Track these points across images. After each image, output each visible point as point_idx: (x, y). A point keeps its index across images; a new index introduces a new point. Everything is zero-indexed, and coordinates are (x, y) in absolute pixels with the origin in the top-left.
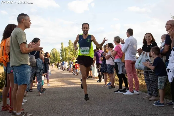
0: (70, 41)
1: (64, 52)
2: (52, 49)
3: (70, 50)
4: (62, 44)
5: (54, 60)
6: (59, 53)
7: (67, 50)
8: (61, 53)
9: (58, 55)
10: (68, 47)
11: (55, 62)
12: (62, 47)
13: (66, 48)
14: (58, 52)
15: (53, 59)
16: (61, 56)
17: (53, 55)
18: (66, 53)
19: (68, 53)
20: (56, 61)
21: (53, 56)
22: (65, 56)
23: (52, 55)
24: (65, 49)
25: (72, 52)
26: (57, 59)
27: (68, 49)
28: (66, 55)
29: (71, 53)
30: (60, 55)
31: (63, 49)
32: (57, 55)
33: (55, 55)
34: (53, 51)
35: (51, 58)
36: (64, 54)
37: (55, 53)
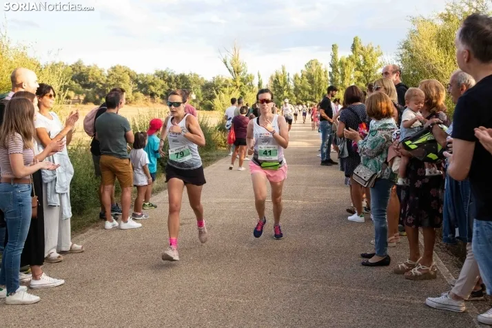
0: (355, 40)
1: (339, 70)
2: (308, 62)
3: (356, 66)
4: (334, 47)
5: (311, 92)
6: (326, 72)
7: (346, 64)
8: (330, 75)
9: (323, 78)
10: (350, 57)
11: (316, 97)
12: (334, 57)
13: (345, 61)
14: (324, 71)
15: (308, 90)
16: (330, 81)
17: (310, 78)
18: (343, 75)
19: (349, 74)
20: (318, 96)
21: (309, 82)
22: (340, 81)
23: (307, 78)
24: (341, 63)
25: (361, 71)
26: (319, 90)
27: (350, 64)
28: (343, 79)
29: (359, 73)
30: (329, 78)
31: (337, 63)
32: (320, 80)
33: (316, 80)
34: (310, 67)
35: (303, 88)
36: (340, 77)
37: (316, 72)
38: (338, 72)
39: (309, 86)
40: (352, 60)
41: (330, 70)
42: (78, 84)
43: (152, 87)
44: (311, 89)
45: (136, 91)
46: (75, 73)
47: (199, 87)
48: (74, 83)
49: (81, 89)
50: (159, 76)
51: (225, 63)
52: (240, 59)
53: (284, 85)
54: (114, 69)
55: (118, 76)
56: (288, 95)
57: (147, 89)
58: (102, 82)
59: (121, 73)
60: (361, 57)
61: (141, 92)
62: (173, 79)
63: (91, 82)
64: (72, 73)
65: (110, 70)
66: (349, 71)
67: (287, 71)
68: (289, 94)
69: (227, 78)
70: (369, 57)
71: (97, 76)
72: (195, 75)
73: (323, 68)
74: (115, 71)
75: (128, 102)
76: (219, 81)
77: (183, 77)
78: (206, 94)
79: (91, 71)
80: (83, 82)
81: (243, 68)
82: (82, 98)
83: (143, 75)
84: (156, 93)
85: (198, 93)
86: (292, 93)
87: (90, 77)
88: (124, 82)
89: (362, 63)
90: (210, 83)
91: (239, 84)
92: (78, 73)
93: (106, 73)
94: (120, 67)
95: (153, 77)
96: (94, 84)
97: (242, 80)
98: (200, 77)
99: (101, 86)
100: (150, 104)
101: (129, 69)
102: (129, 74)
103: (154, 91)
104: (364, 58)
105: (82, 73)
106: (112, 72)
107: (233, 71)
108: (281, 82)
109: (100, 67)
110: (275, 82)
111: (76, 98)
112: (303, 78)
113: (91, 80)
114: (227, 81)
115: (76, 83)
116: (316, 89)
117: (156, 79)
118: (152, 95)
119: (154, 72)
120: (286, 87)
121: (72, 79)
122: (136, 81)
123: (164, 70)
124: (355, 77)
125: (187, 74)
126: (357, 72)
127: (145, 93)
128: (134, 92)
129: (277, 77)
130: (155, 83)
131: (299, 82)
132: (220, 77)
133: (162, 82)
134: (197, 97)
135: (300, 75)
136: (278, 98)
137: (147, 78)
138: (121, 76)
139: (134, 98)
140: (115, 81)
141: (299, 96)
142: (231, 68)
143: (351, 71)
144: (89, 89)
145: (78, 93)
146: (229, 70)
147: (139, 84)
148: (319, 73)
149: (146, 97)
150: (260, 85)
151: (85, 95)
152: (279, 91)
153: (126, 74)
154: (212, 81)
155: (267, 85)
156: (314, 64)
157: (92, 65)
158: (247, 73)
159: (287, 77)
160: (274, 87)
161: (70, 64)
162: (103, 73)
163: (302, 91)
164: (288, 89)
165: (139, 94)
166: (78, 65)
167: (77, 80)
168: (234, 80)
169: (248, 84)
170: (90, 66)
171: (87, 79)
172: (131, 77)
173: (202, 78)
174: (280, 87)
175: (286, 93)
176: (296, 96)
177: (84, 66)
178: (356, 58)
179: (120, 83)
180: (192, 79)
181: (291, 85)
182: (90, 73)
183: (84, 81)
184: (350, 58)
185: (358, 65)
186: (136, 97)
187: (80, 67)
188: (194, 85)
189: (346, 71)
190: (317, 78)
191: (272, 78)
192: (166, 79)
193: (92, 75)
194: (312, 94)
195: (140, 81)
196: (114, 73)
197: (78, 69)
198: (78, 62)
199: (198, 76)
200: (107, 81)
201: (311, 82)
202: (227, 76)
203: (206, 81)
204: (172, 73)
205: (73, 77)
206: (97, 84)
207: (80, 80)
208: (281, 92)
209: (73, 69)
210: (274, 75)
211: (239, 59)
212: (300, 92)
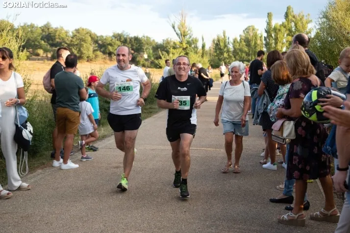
0: (289, 9)
1: (273, 35)
2: (246, 28)
3: (288, 32)
4: (269, 15)
5: (248, 54)
6: (261, 37)
7: (279, 30)
8: (265, 39)
9: (259, 42)
10: (283, 23)
12: (269, 24)
13: (278, 27)
14: (260, 35)
15: (246, 52)
16: (265, 45)
17: (248, 42)
18: (276, 39)
19: (282, 39)
21: (246, 45)
22: (273, 45)
23: (245, 42)
24: (275, 29)
27: (283, 29)
28: (276, 43)
29: (290, 38)
30: (264, 42)
31: (272, 29)
32: (255, 43)
33: (253, 43)
34: (248, 32)
35: (241, 50)
36: (273, 41)
37: (253, 36)
38: (272, 37)
39: (246, 49)
40: (285, 27)
41: (265, 35)
42: (46, 43)
43: (110, 48)
44: (248, 51)
45: (97, 50)
46: (44, 33)
47: (150, 48)
48: (43, 42)
49: (49, 47)
50: (116, 38)
51: (174, 27)
52: (187, 24)
53: (225, 48)
54: (77, 31)
55: (81, 37)
56: (227, 57)
57: (106, 49)
58: (67, 42)
59: (84, 34)
60: (293, 24)
61: (101, 51)
62: (128, 40)
63: (57, 42)
64: (41, 34)
65: (75, 32)
66: (282, 36)
67: (227, 35)
68: (228, 55)
69: (176, 41)
70: (300, 24)
71: (63, 36)
72: (147, 37)
73: (259, 32)
74: (78, 33)
75: (89, 60)
76: (168, 42)
77: (136, 39)
78: (156, 54)
79: (58, 32)
80: (51, 42)
81: (189, 32)
82: (49, 55)
83: (102, 36)
84: (113, 53)
85: (149, 53)
86: (231, 55)
87: (57, 37)
88: (86, 43)
89: (293, 29)
90: (161, 45)
91: (185, 46)
92: (47, 33)
93: (71, 34)
94: (83, 29)
95: (110, 39)
96: (61, 43)
97: (188, 43)
98: (152, 39)
99: (66, 45)
100: (108, 62)
101: (90, 31)
102: (90, 36)
103: (111, 50)
104: (296, 25)
105: (50, 34)
106: (75, 34)
107: (180, 35)
108: (222, 44)
109: (66, 29)
110: (217, 45)
111: (45, 55)
112: (241, 42)
113: (58, 40)
114: (174, 43)
115: (45, 42)
116: (252, 51)
117: (114, 41)
118: (110, 54)
119: (111, 35)
120: (225, 49)
121: (41, 39)
122: (96, 42)
123: (120, 33)
124: (287, 41)
125: (140, 36)
126: (288, 36)
127: (104, 53)
128: (94, 51)
129: (219, 41)
130: (113, 44)
131: (238, 45)
132: (169, 40)
133: (118, 43)
134: (148, 56)
135: (238, 39)
136: (219, 59)
137: (105, 39)
138: (83, 37)
139: (94, 56)
140: (78, 41)
141: (237, 57)
142: (179, 32)
143: (283, 36)
144: (56, 47)
145: (46, 51)
146: (177, 34)
147: (99, 44)
148: (256, 38)
149: (104, 56)
150: (203, 47)
151: (52, 53)
152: (220, 52)
153: (88, 36)
154: (162, 43)
155: (210, 47)
156: (251, 30)
157: (59, 27)
158: (192, 37)
159: (227, 41)
160: (216, 49)
161: (40, 26)
162: (68, 34)
163: (240, 53)
164: (228, 51)
165: (99, 53)
166: (47, 27)
167: (45, 40)
168: (181, 43)
169: (193, 46)
170: (57, 28)
171: (55, 39)
172: (92, 38)
173: (154, 40)
174: (220, 49)
175: (226, 55)
176: (235, 57)
177: (52, 28)
178: (288, 24)
179: (83, 43)
180: (145, 41)
181: (231, 47)
182: (57, 34)
183: (52, 40)
184: (283, 25)
185: (290, 31)
186: (96, 56)
187: (48, 29)
188: (146, 46)
189: (278, 36)
190: (254, 42)
191: (214, 41)
192: (122, 40)
193: (59, 35)
194: (249, 56)
195: (100, 42)
196: (78, 35)
197: (46, 30)
198: (47, 24)
199: (150, 38)
200: (72, 41)
201: (248, 45)
202: (176, 39)
203: (157, 43)
204: (127, 35)
205: (42, 37)
206: (63, 44)
207: (48, 40)
208: (222, 53)
209: (43, 30)
210: (216, 38)
211: (185, 25)
212: (238, 54)
